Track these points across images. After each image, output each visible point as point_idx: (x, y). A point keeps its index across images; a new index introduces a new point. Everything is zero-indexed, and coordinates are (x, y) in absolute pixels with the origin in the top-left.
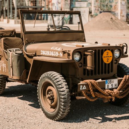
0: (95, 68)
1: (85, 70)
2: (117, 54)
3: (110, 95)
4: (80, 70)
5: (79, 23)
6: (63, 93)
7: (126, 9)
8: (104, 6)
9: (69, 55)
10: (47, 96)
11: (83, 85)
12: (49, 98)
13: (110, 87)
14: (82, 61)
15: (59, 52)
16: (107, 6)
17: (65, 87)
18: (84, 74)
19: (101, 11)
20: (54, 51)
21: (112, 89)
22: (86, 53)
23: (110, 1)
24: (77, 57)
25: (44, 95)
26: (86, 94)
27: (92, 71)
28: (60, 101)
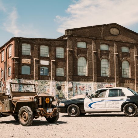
0: (43, 105)
1: (39, 105)
2: (51, 100)
3: (49, 115)
4: (37, 105)
5: (34, 89)
6: (30, 114)
7: (55, 92)
8: (41, 90)
9: (32, 99)
10: (23, 116)
11: (38, 110)
12: (24, 117)
13: (49, 112)
14: (37, 102)
15: (28, 98)
16: (43, 90)
17: (31, 111)
18: (38, 107)
19: (39, 93)
20: (26, 98)
21: (50, 113)
22: (39, 98)
23: (45, 87)
24: (36, 100)
25: (22, 117)
26: (40, 114)
27: (41, 105)
28: (29, 117)
